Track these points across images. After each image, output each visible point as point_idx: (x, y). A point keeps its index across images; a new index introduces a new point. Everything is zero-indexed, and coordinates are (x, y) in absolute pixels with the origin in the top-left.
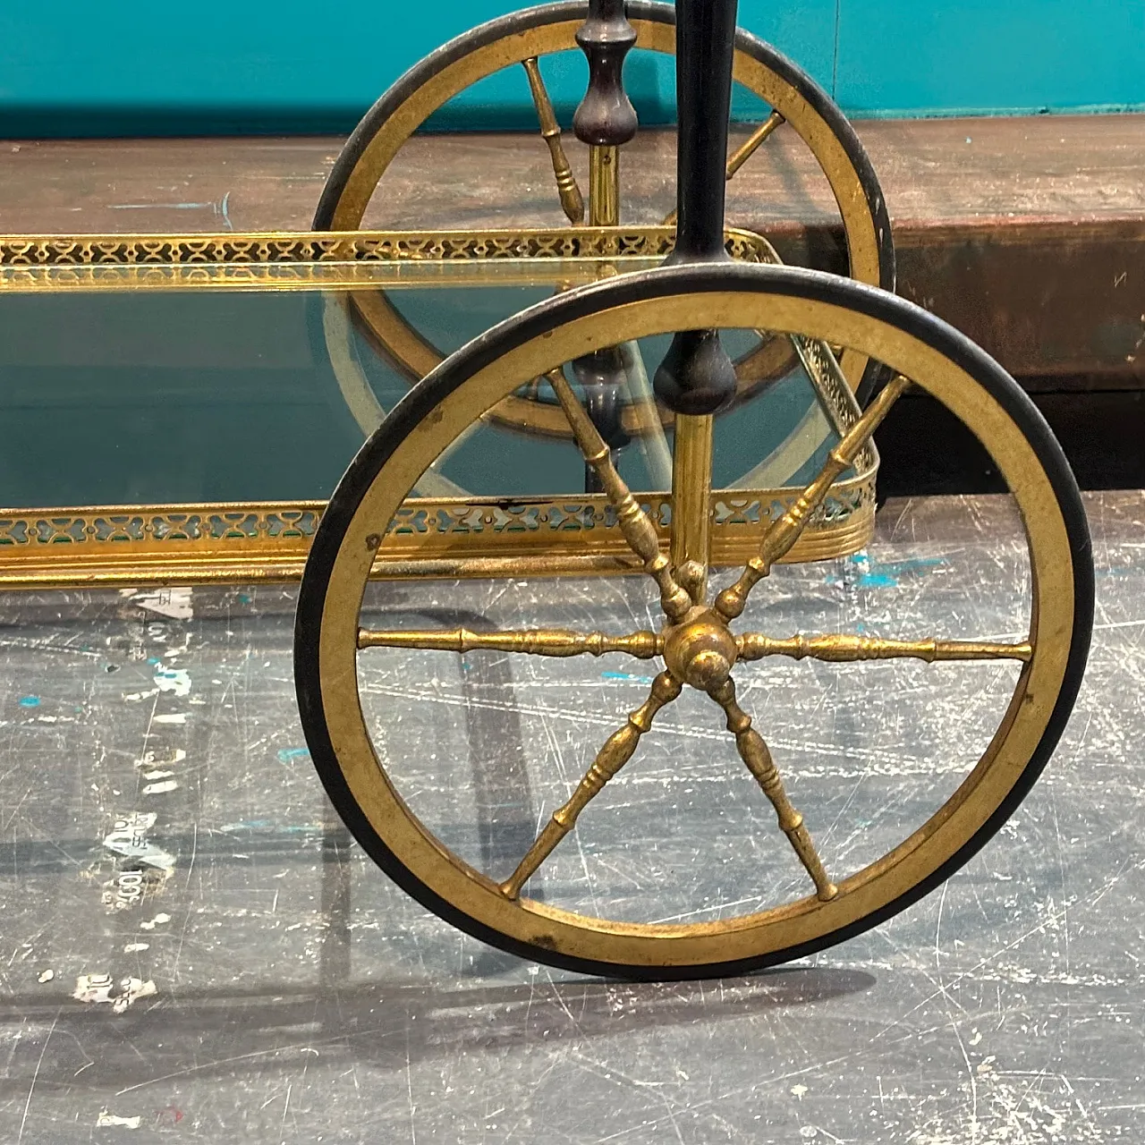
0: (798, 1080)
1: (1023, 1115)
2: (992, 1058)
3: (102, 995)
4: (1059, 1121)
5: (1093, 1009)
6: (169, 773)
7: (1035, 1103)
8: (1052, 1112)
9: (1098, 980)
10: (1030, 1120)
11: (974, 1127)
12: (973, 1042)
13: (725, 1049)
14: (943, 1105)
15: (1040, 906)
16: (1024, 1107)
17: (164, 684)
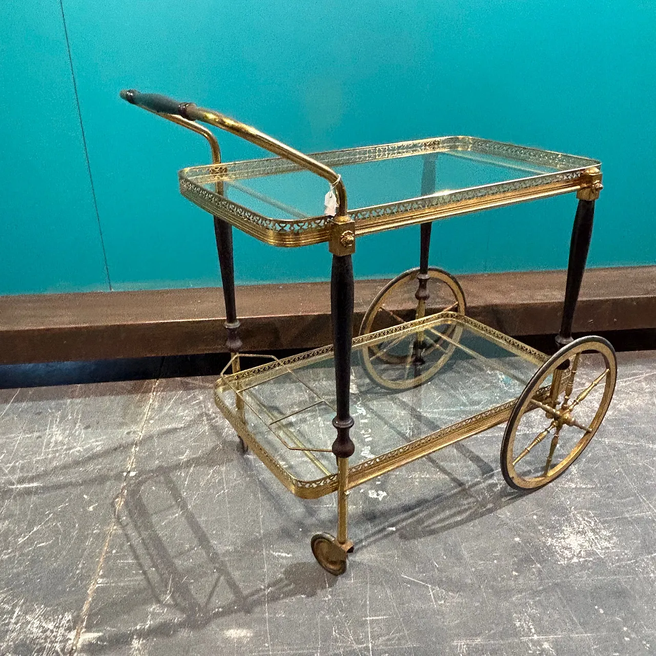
0: (534, 514)
1: (585, 522)
2: (573, 507)
3: (375, 496)
4: (593, 523)
5: (591, 494)
6: (369, 435)
8: (590, 521)
9: (589, 486)
10: (587, 523)
11: (575, 525)
12: (568, 503)
14: (567, 520)
17: (360, 412)
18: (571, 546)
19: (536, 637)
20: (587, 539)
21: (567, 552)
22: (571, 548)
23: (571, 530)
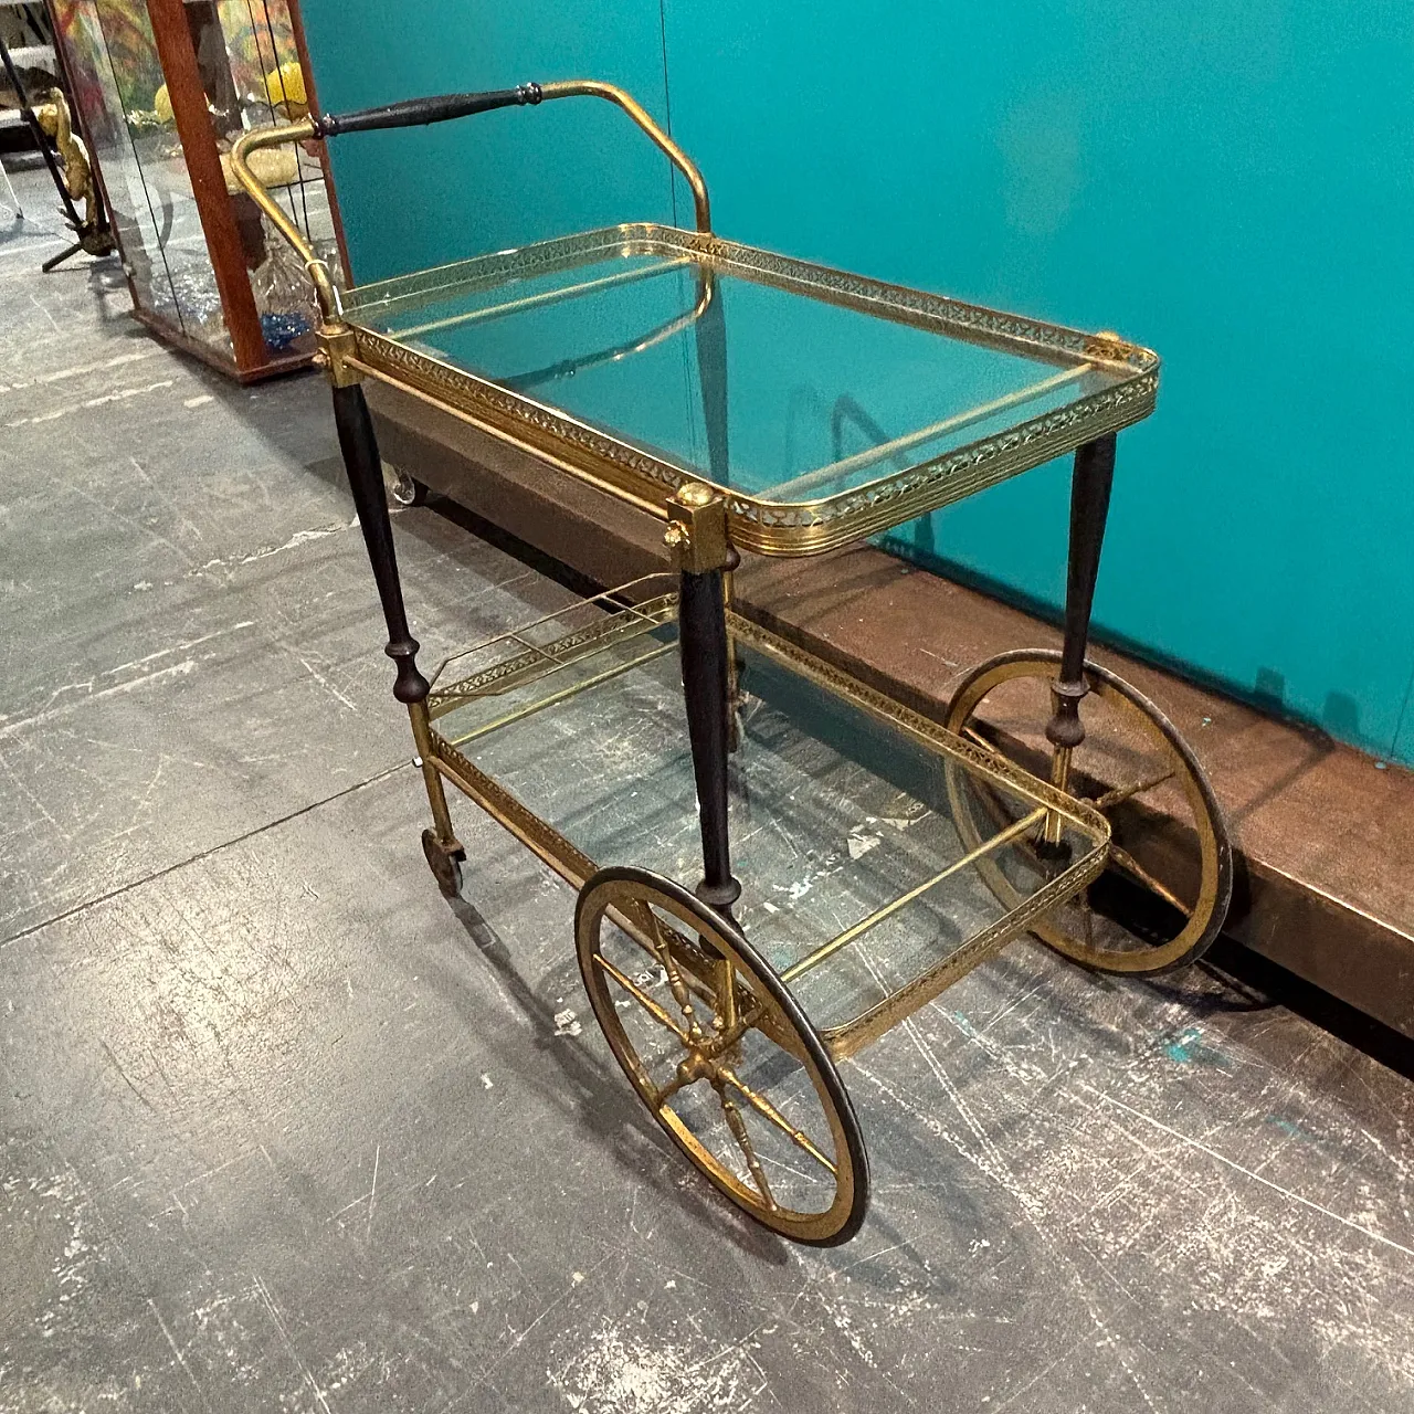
1: (720, 1382)
2: (758, 1346)
4: (727, 1400)
5: (839, 1366)
7: (734, 1383)
8: (732, 1394)
10: (717, 1389)
11: (696, 1367)
12: (765, 1331)
13: (680, 1239)
14: (703, 1346)
15: (915, 1295)
16: (726, 1380)
18: (616, 1380)
19: (321, 1395)
20: (663, 1405)
21: (593, 1376)
22: (609, 1381)
23: (672, 1365)
